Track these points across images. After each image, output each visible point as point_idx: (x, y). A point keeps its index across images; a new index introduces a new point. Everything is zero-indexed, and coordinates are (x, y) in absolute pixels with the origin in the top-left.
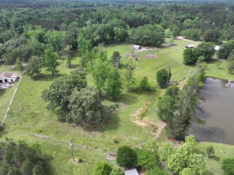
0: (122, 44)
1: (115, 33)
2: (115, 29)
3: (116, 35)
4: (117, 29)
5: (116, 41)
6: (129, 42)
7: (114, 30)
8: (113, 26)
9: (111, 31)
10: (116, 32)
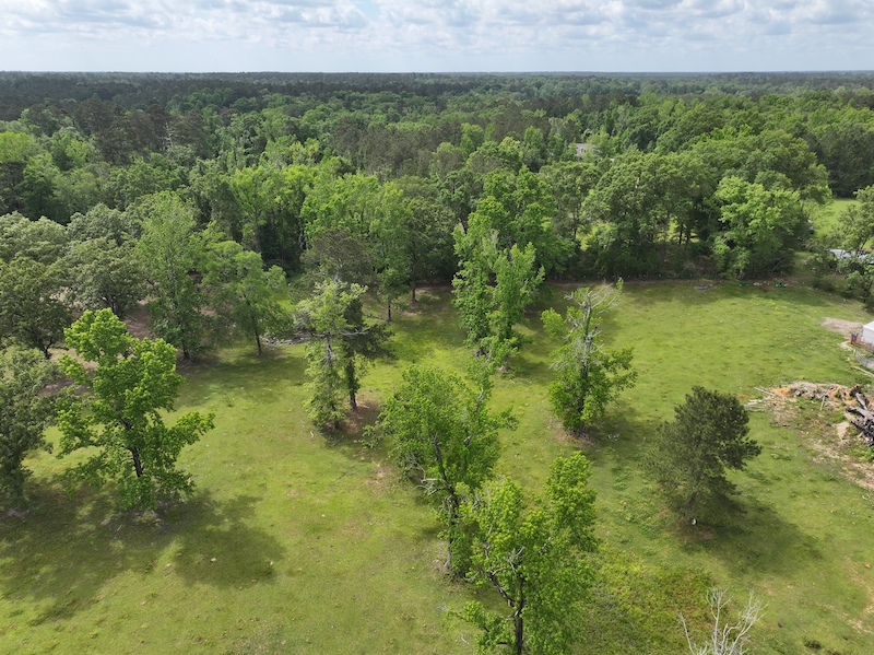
0: (764, 292)
1: (726, 215)
2: (728, 187)
3: (727, 226)
4: (742, 190)
5: (720, 264)
6: (816, 285)
7: (721, 194)
8: (720, 166)
9: (699, 200)
10: (733, 211)
